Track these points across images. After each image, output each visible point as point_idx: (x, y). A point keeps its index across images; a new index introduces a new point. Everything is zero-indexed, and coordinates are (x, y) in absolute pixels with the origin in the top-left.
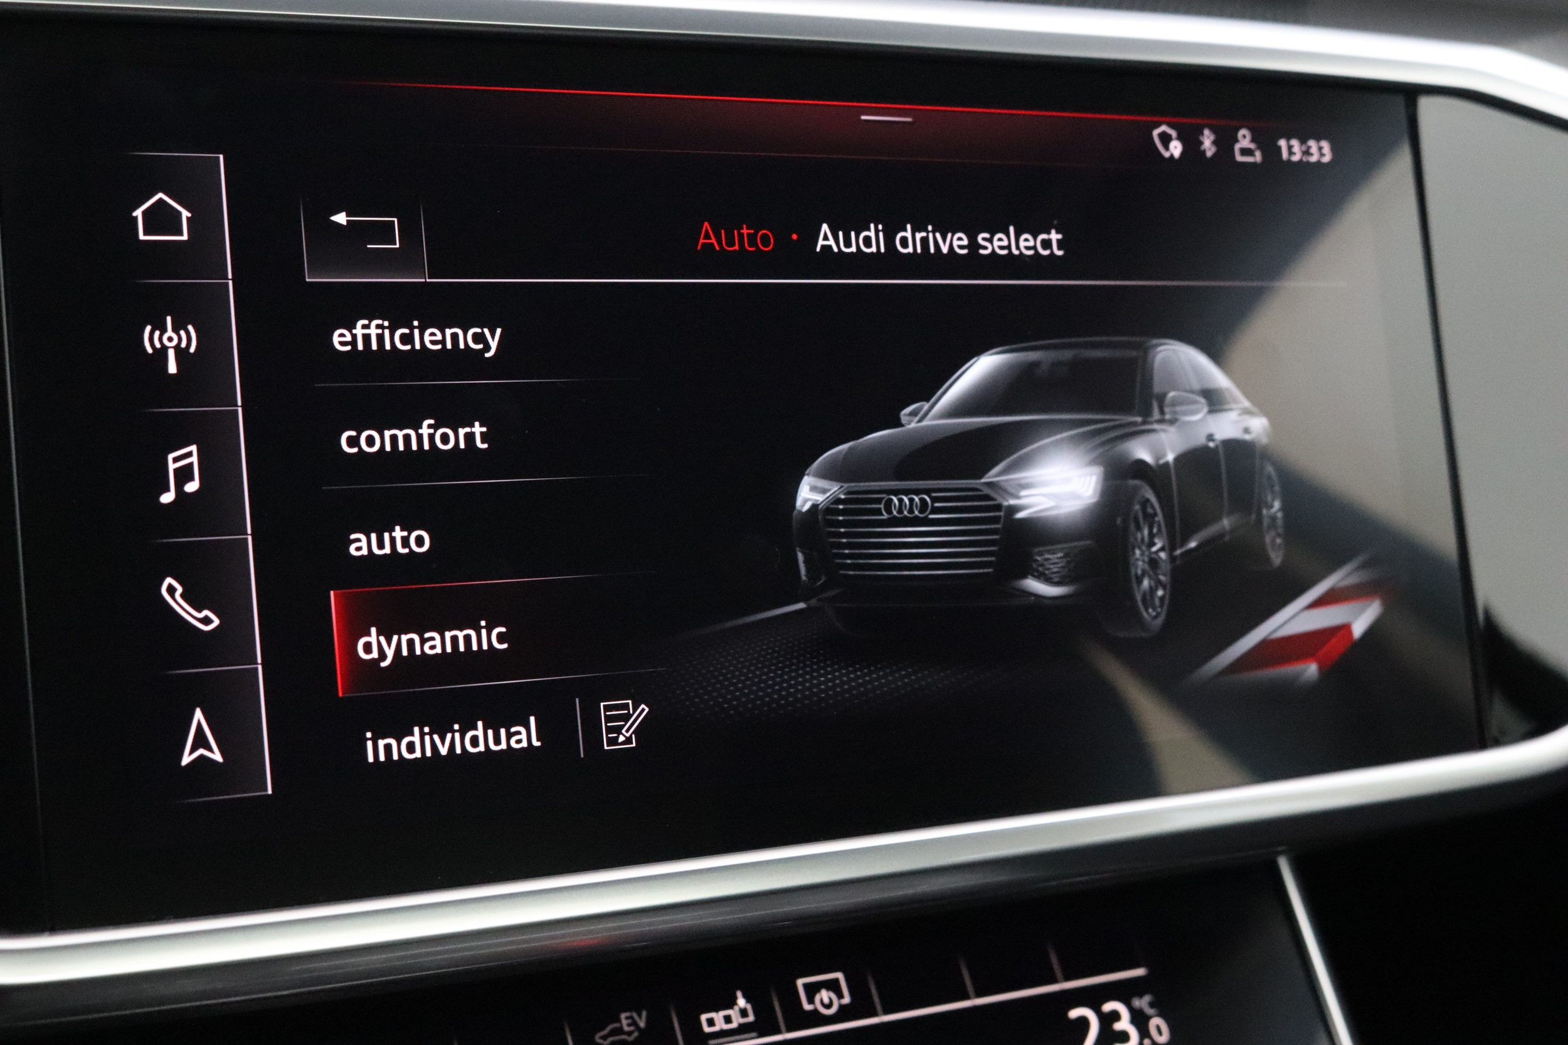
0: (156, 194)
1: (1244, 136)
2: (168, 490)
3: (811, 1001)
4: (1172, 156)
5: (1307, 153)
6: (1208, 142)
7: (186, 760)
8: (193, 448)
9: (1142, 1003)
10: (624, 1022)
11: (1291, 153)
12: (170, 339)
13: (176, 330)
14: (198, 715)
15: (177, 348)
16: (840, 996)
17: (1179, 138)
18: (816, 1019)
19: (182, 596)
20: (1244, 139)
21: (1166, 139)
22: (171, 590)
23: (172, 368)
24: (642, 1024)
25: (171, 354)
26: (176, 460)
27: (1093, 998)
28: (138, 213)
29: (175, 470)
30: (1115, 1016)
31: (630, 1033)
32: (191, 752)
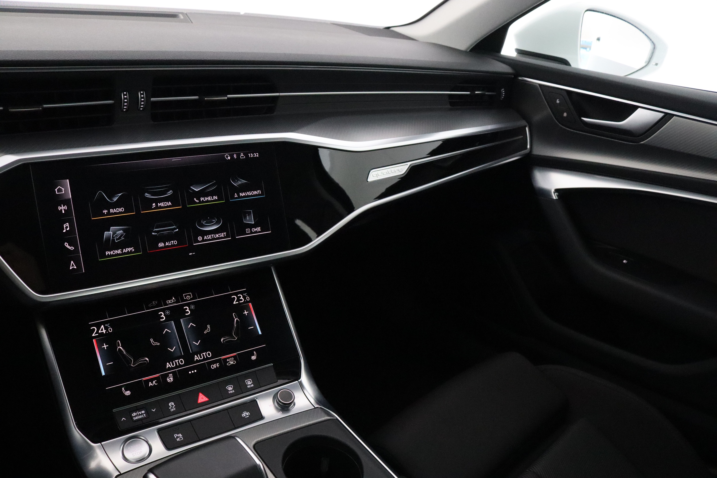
0: (58, 186)
1: (242, 154)
2: (64, 230)
3: (186, 297)
4: (228, 159)
5: (254, 155)
6: (235, 156)
7: (71, 268)
8: (68, 223)
9: (245, 294)
10: (153, 303)
11: (251, 155)
12: (63, 208)
13: (63, 206)
14: (72, 262)
15: (64, 209)
16: (191, 296)
17: (229, 156)
18: (187, 300)
19: (68, 245)
20: (242, 155)
21: (227, 157)
22: (66, 244)
23: (63, 212)
24: (157, 303)
25: (63, 210)
26: (65, 225)
27: (236, 294)
28: (56, 190)
29: (65, 227)
30: (240, 297)
31: (154, 304)
32: (72, 267)
